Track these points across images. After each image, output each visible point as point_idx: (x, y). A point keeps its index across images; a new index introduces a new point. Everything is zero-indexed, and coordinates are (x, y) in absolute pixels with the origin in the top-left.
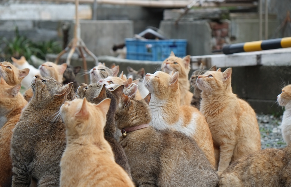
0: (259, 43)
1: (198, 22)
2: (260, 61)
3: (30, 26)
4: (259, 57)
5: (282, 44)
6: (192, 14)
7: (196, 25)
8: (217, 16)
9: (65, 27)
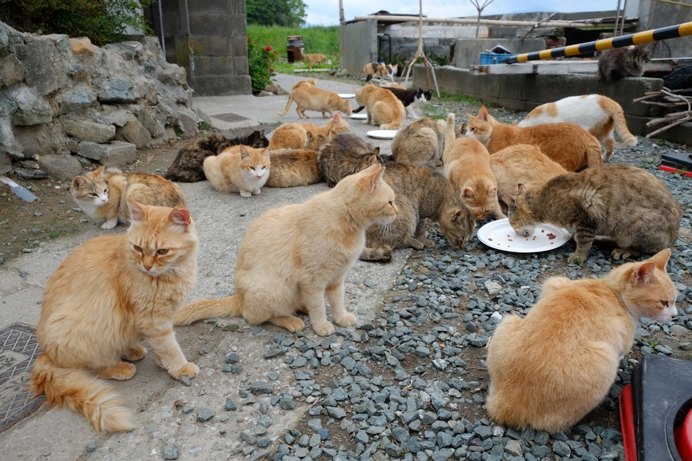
0: (526, 55)
1: (538, 39)
2: (537, 70)
3: (437, 43)
4: (535, 67)
5: (540, 56)
6: (536, 32)
7: (536, 41)
8: (553, 34)
9: (452, 44)
